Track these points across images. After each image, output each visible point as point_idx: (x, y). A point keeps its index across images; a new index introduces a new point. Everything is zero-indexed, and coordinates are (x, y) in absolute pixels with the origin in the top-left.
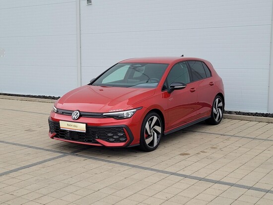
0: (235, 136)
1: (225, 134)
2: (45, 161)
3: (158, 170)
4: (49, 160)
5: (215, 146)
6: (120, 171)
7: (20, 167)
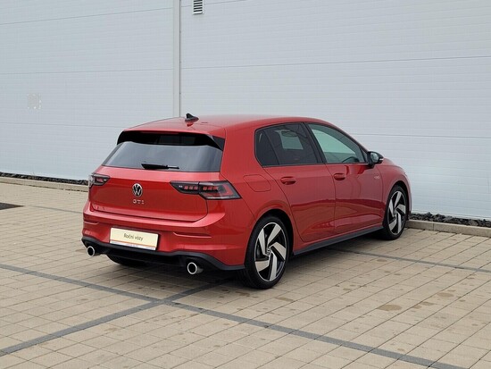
0: (483, 271)
1: (463, 265)
2: (116, 316)
3: (340, 341)
4: (125, 314)
5: (446, 291)
6: (263, 343)
7: (66, 327)
